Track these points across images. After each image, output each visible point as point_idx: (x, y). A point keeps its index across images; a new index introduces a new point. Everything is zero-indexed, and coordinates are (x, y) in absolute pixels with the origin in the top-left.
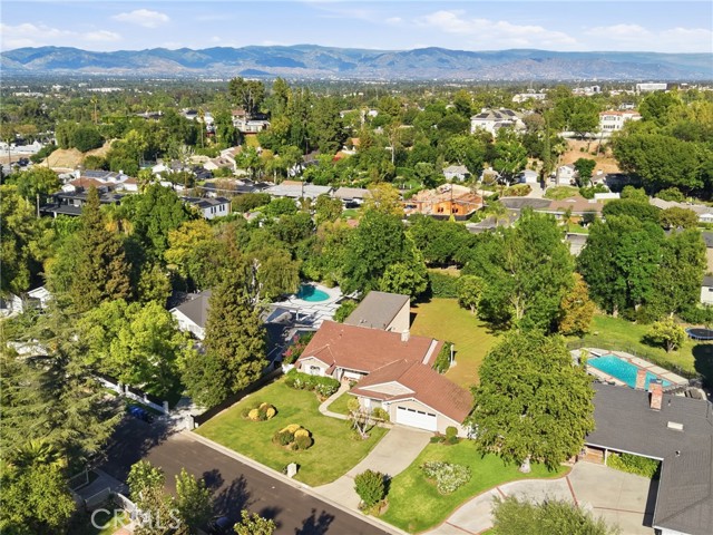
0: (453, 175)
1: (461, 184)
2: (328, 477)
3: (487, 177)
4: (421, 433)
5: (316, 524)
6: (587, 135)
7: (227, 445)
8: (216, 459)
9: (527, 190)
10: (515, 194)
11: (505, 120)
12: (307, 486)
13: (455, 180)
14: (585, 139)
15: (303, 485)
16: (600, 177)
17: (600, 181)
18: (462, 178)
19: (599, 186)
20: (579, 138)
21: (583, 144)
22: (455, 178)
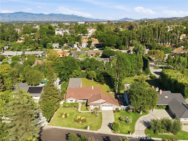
0: (55, 46)
1: (58, 48)
2: (98, 127)
3: (65, 46)
4: (109, 111)
5: (106, 140)
6: (86, 35)
7: (63, 127)
8: (63, 131)
9: (76, 49)
10: (74, 50)
11: (64, 31)
12: (95, 131)
13: (56, 48)
14: (85, 36)
15: (93, 131)
16: (93, 45)
17: (93, 46)
18: (58, 47)
19: (93, 47)
20: (84, 36)
21: (85, 37)
22: (56, 47)
